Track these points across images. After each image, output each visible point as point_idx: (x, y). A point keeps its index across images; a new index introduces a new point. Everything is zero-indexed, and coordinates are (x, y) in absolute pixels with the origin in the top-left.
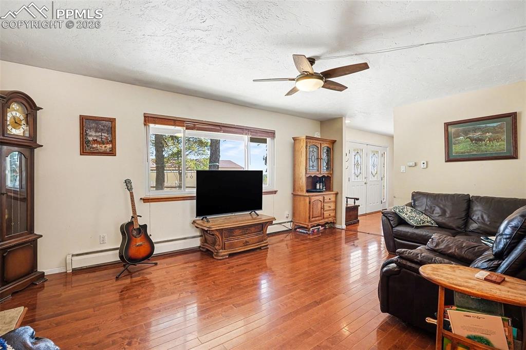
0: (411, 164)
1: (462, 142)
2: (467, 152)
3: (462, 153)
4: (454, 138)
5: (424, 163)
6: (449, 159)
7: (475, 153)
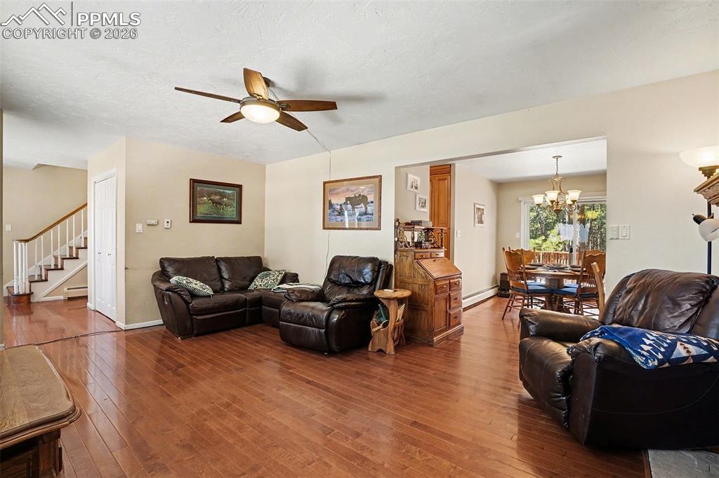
0: (153, 222)
1: (204, 203)
2: (209, 214)
3: (206, 214)
4: (200, 197)
5: (168, 222)
6: (194, 220)
7: (215, 216)
